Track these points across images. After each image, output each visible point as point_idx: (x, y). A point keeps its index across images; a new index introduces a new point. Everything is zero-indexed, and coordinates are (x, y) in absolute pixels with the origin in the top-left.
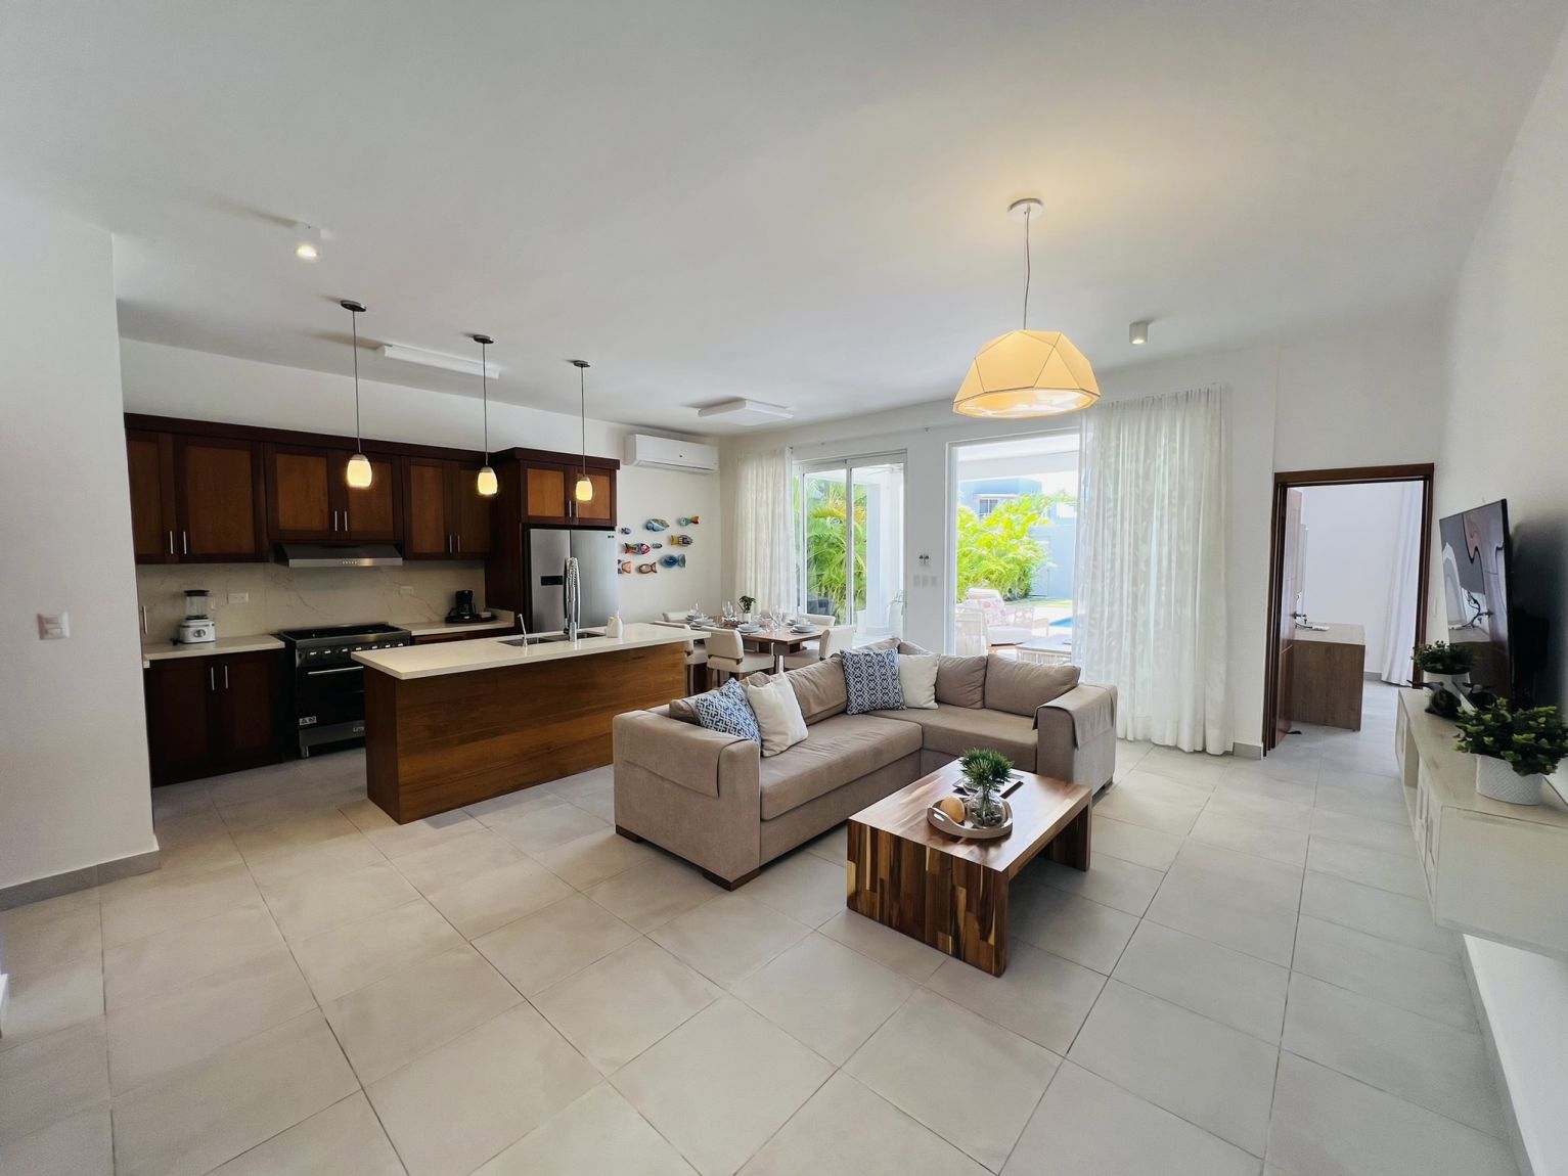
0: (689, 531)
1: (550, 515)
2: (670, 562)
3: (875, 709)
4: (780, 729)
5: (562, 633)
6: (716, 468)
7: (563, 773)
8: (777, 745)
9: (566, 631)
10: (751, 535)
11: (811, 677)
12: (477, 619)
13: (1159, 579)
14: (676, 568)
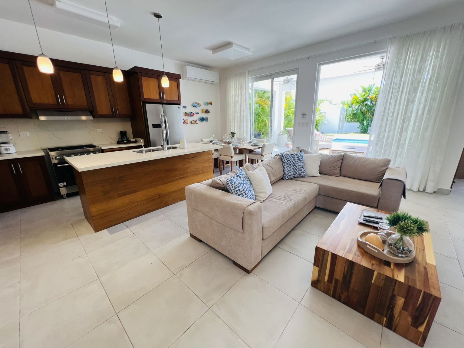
0: (209, 107)
1: (153, 98)
2: (202, 119)
3: (295, 177)
4: (263, 191)
5: (160, 147)
6: (218, 81)
7: (166, 205)
8: (262, 198)
9: (162, 146)
10: (232, 109)
11: (270, 165)
12: (129, 142)
13: (416, 119)
14: (204, 122)
